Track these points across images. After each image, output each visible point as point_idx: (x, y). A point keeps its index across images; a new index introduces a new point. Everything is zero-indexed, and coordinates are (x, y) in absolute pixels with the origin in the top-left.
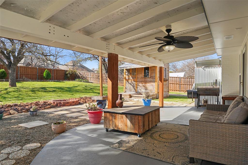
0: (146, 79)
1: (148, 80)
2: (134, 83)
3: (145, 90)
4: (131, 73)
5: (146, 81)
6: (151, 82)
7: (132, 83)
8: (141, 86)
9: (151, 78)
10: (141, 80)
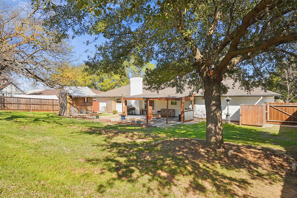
4: (74, 99)
6: (89, 105)
8: (83, 108)
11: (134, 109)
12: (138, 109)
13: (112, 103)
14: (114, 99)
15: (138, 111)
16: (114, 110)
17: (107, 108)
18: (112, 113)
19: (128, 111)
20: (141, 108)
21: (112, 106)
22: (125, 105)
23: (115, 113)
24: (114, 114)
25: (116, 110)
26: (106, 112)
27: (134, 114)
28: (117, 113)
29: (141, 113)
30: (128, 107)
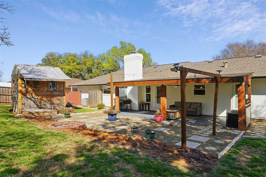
0: (53, 93)
1: (55, 94)
2: (36, 97)
3: (50, 104)
4: (31, 85)
5: (53, 95)
6: (58, 95)
7: (33, 98)
8: (45, 100)
9: (58, 91)
10: (46, 94)
11: (129, 102)
12: (135, 102)
13: (98, 93)
14: (100, 87)
15: (136, 105)
16: (100, 103)
17: (89, 101)
18: (97, 108)
19: (121, 105)
20: (140, 101)
21: (98, 97)
22: (116, 95)
23: (101, 107)
24: (100, 109)
25: (103, 103)
26: (89, 107)
27: (129, 110)
28: (104, 107)
29: (140, 108)
30: (121, 99)
